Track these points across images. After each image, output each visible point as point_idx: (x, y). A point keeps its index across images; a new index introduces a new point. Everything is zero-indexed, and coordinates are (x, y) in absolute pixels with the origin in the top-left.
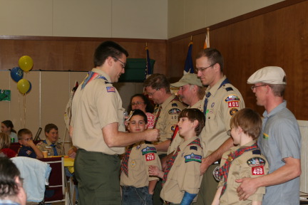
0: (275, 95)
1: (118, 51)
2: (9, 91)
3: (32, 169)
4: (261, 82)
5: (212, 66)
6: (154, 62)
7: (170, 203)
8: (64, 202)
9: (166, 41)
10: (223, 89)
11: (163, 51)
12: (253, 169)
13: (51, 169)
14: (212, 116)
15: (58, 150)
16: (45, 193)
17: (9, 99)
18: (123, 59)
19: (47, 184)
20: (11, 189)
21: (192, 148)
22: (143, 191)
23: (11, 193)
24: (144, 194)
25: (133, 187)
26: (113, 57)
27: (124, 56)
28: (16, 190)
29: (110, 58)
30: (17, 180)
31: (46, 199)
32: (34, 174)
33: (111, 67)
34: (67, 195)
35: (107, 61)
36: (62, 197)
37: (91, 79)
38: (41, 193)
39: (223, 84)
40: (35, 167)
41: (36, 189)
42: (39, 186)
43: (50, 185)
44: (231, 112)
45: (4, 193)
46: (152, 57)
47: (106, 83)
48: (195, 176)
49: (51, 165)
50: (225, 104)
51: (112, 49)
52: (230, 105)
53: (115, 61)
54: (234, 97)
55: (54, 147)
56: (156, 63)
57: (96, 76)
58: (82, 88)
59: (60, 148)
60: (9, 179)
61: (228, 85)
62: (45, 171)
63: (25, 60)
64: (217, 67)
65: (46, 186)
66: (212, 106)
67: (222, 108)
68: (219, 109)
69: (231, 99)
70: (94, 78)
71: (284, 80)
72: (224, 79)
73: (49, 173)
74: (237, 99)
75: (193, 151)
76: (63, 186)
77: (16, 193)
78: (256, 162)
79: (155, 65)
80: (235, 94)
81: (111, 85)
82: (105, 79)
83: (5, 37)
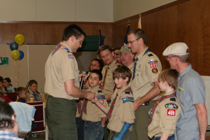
0: (182, 63)
1: (79, 33)
2: (7, 58)
3: (23, 110)
4: (172, 55)
5: (138, 40)
6: (104, 38)
7: (114, 132)
8: (45, 132)
9: (112, 23)
10: (146, 56)
11: (111, 30)
12: (168, 111)
13: (35, 110)
14: (140, 74)
15: (38, 98)
16: (32, 126)
17: (8, 64)
18: (82, 38)
19: (33, 120)
20: (10, 124)
21: (126, 93)
22: (97, 124)
23: (9, 127)
24: (98, 126)
25: (90, 121)
26: (75, 36)
27: (83, 36)
28: (13, 125)
29: (73, 36)
30: (13, 118)
31: (33, 130)
32: (24, 113)
33: (73, 42)
34: (47, 127)
35: (71, 38)
36: (43, 128)
37: (58, 49)
38: (29, 126)
39: (146, 52)
40: (25, 109)
41: (26, 123)
42: (28, 121)
43: (35, 121)
44: (152, 70)
45: (5, 126)
46: (103, 35)
47: (68, 52)
48: (131, 111)
49: (36, 107)
50: (149, 66)
51: (76, 30)
52: (152, 66)
53: (76, 39)
54: (154, 60)
55: (35, 95)
56: (105, 38)
57: (62, 47)
58: (52, 55)
59: (38, 96)
60: (8, 117)
61: (149, 53)
62: (31, 111)
63: (19, 37)
64: (141, 40)
65: (33, 121)
66: (139, 67)
67: (146, 69)
68: (144, 69)
69: (152, 62)
70: (60, 48)
71: (187, 52)
72: (147, 48)
73: (34, 113)
74: (156, 62)
75: (127, 95)
76: (44, 121)
77: (13, 127)
78: (171, 107)
79: (105, 40)
80: (154, 58)
81: (72, 54)
82: (67, 49)
83: (4, 22)
